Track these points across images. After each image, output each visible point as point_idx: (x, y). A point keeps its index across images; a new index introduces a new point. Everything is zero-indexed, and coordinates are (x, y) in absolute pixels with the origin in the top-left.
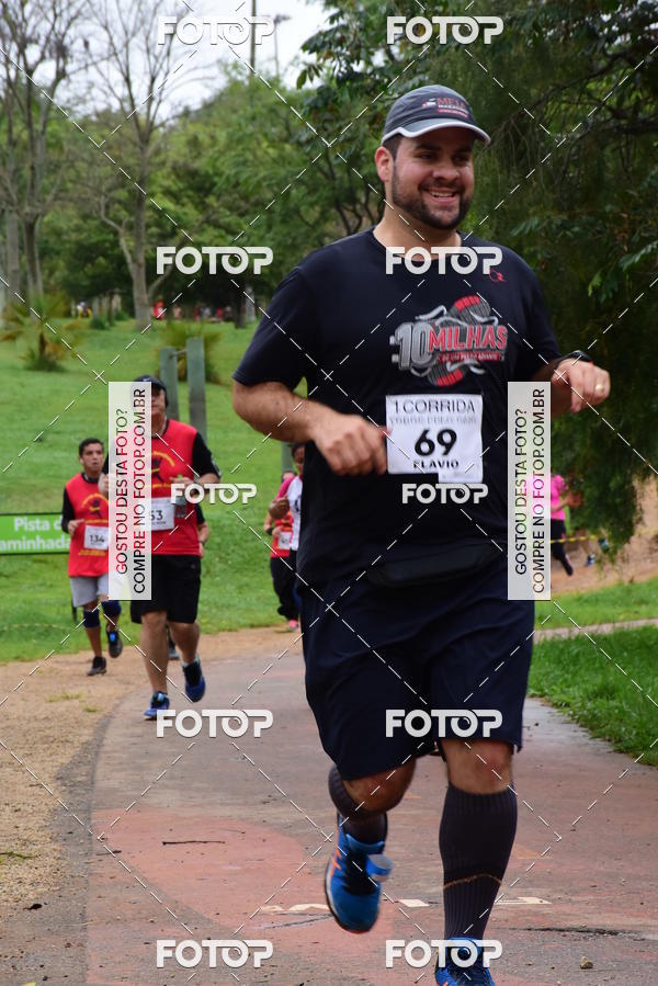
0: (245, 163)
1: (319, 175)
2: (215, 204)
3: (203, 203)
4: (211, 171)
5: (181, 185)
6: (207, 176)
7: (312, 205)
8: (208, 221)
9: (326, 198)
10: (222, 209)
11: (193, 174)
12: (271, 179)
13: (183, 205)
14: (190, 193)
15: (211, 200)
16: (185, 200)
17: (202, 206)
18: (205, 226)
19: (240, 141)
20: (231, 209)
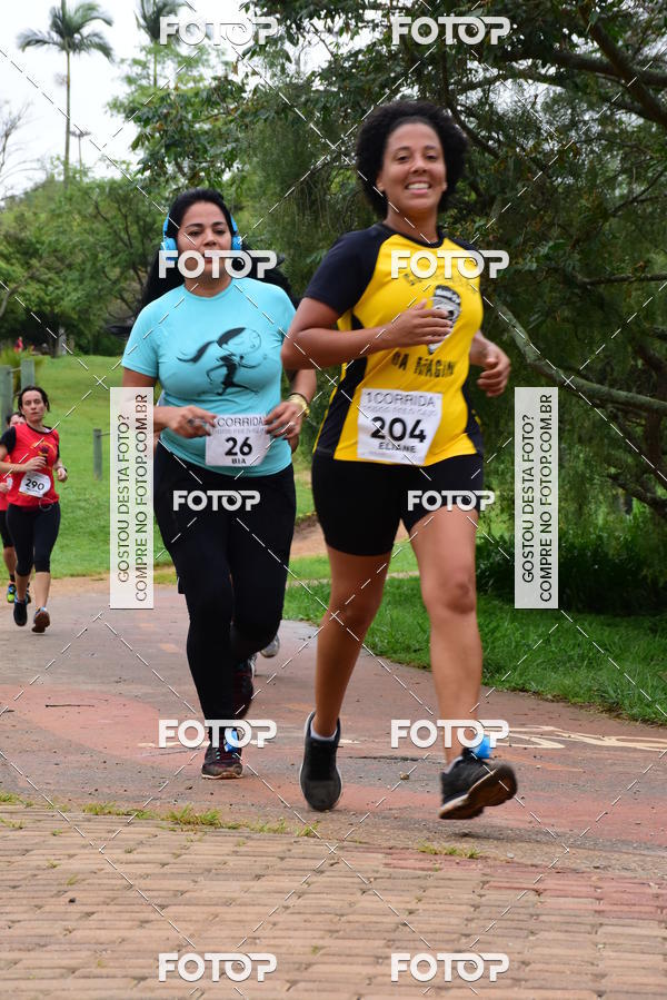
0: (64, 232)
1: (120, 244)
2: (38, 265)
3: (28, 263)
4: (34, 240)
5: (11, 250)
6: (32, 244)
7: (114, 266)
8: (32, 278)
9: (126, 261)
10: (42, 269)
11: (20, 242)
12: (83, 245)
13: (12, 265)
14: (18, 256)
15: (34, 262)
16: (14, 261)
17: (28, 266)
18: (29, 281)
19: (59, 216)
20: (48, 269)
